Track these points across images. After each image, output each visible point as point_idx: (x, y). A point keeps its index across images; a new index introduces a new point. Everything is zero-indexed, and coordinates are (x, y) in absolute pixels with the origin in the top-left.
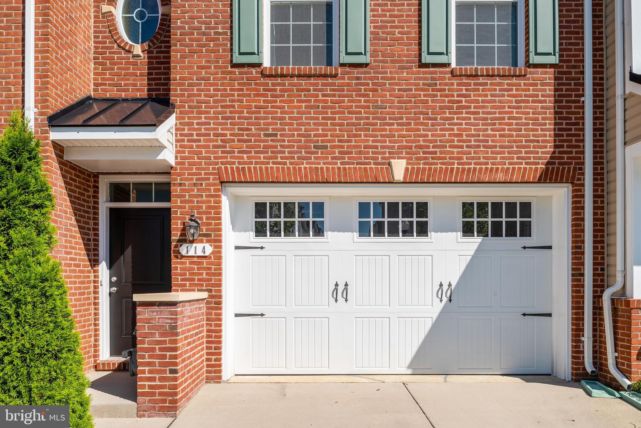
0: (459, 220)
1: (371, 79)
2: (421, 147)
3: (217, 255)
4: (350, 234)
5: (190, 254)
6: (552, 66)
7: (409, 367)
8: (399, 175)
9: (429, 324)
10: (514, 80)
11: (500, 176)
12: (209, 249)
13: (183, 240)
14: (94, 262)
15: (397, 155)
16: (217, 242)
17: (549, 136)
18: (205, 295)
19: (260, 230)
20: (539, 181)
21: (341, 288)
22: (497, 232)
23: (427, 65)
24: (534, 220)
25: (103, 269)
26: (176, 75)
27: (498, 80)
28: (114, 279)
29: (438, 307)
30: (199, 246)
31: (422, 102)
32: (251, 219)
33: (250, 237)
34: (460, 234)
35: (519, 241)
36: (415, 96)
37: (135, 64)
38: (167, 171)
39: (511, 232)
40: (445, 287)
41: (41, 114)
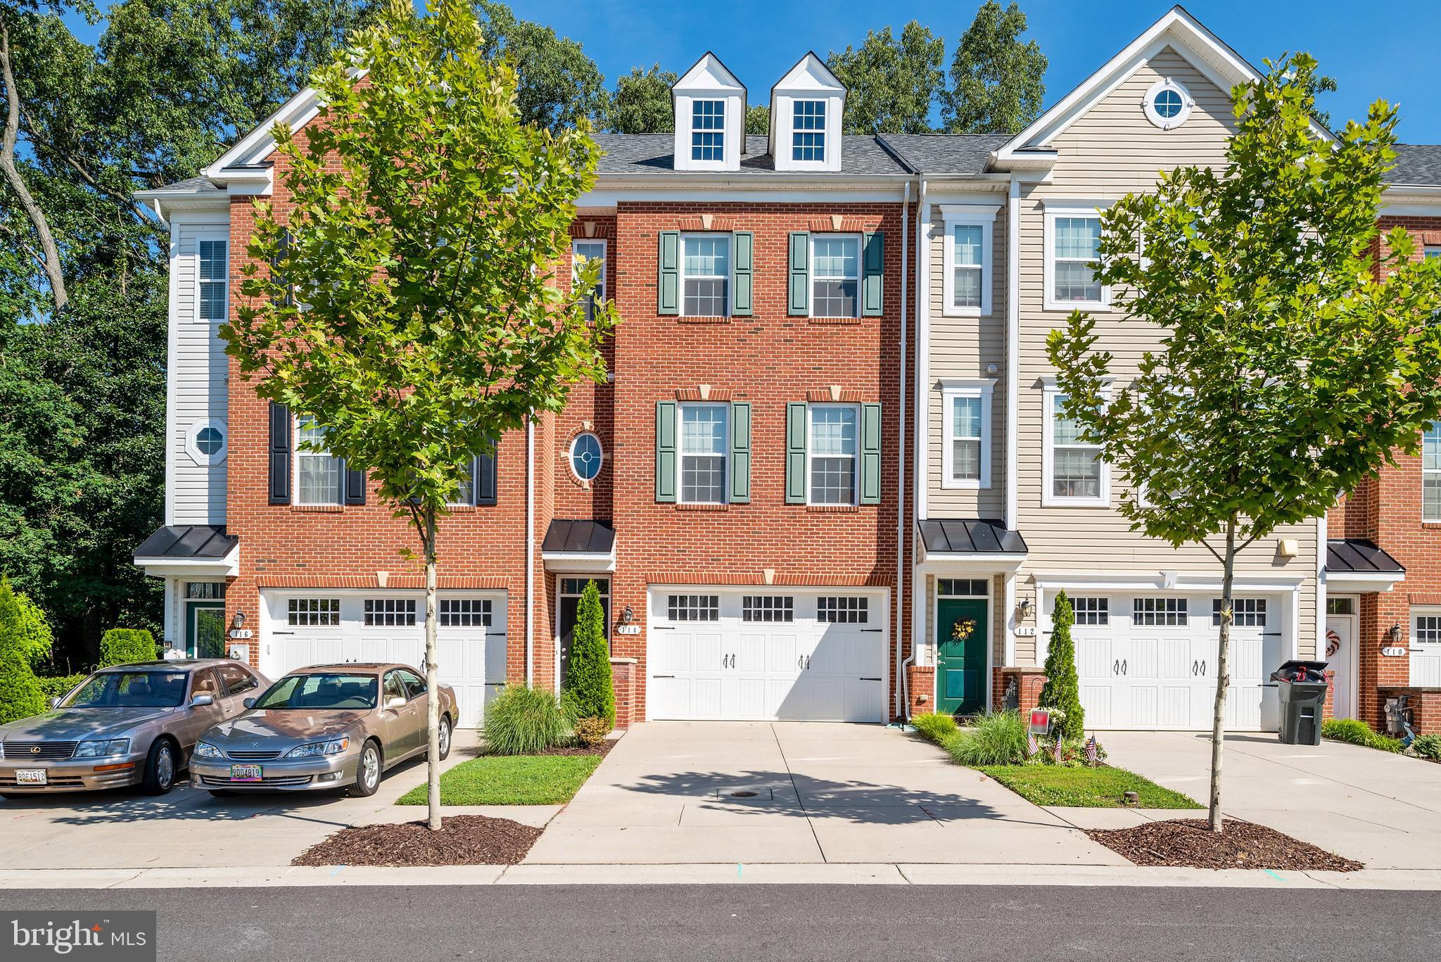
0: (816, 610)
1: (751, 513)
2: (785, 561)
3: (644, 633)
4: (735, 620)
5: (625, 633)
6: (876, 505)
7: (776, 715)
8: (769, 580)
9: (793, 683)
10: (850, 515)
11: (839, 581)
12: (638, 630)
13: (620, 624)
14: (553, 637)
15: (768, 566)
16: (643, 625)
17: (873, 554)
18: (635, 661)
19: (672, 615)
20: (866, 585)
21: (729, 658)
22: (843, 619)
23: (790, 504)
24: (870, 610)
25: (557, 642)
26: (617, 508)
27: (839, 515)
28: (564, 650)
29: (799, 671)
30: (632, 627)
31: (786, 529)
32: (666, 607)
33: (665, 621)
34: (816, 620)
35: (859, 626)
36: (781, 525)
37: (584, 494)
38: (611, 573)
39: (853, 619)
40: (805, 659)
41: (538, 543)
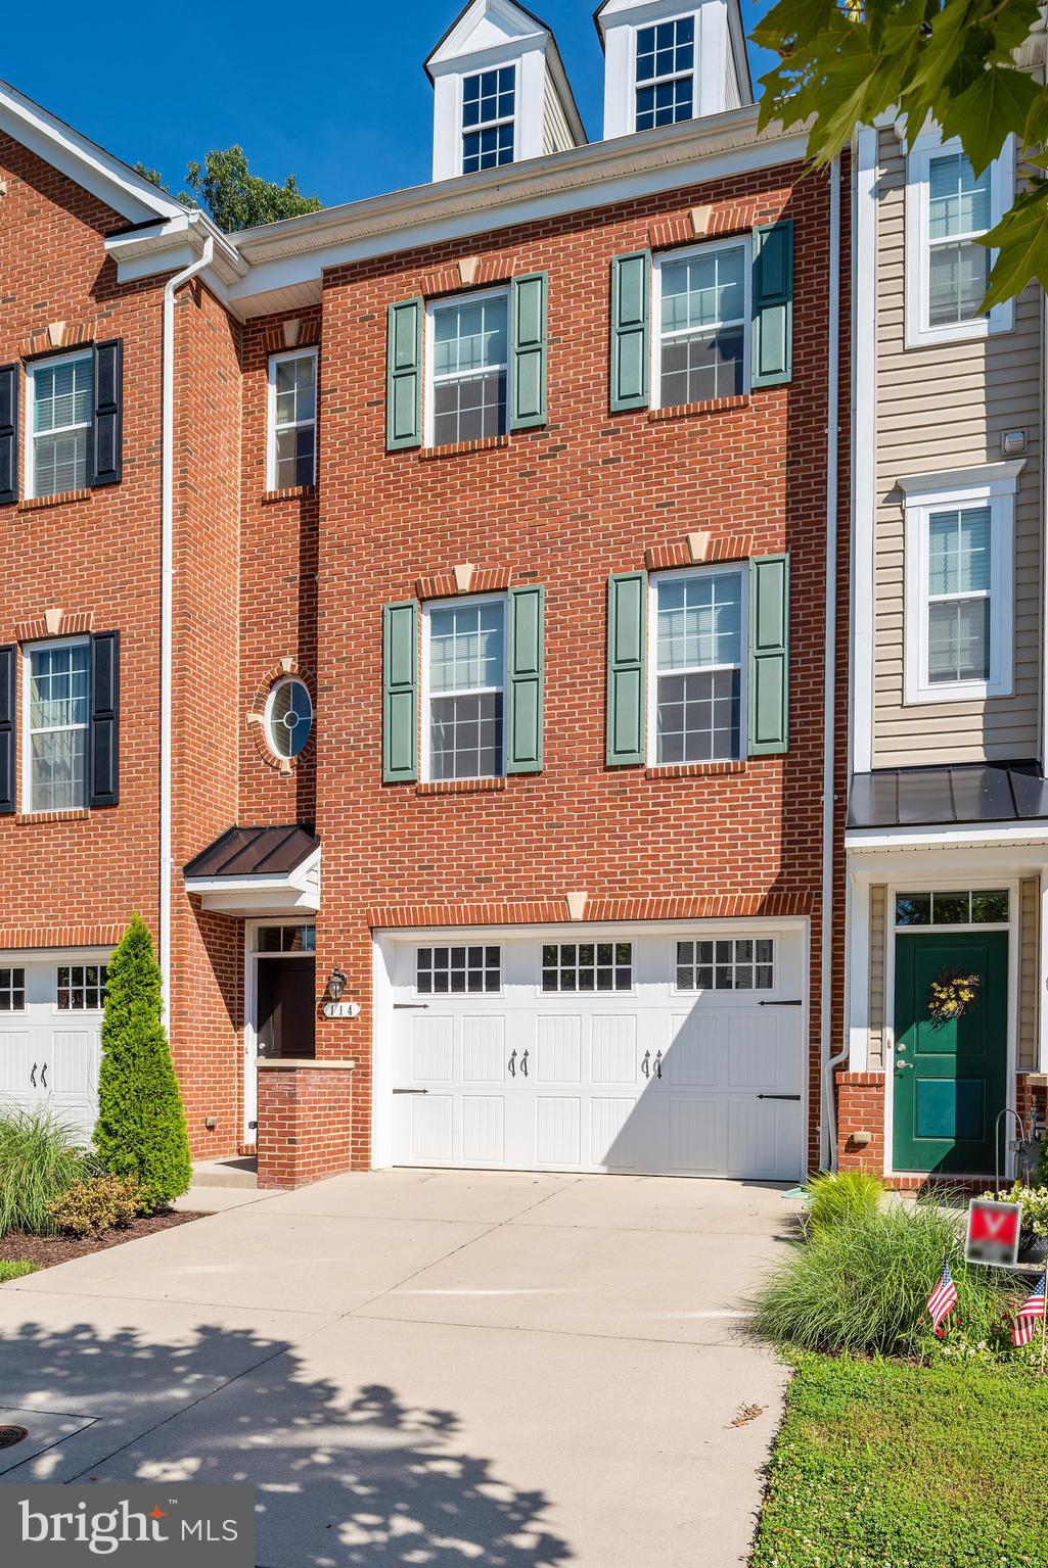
0: (673, 966)
1: (544, 790)
2: (605, 875)
3: (366, 1017)
4: (531, 987)
5: (337, 1014)
6: (779, 756)
7: (604, 1163)
8: (577, 913)
9: (631, 1105)
10: (729, 780)
11: (706, 910)
12: (356, 1009)
13: (327, 999)
14: (238, 1024)
15: (575, 885)
16: (366, 1000)
17: (775, 851)
18: (350, 1064)
19: (423, 984)
20: (760, 913)
21: (518, 1060)
22: (724, 983)
23: (614, 768)
24: (776, 964)
25: (250, 1033)
26: (322, 801)
27: (706, 780)
28: (263, 1045)
29: (643, 1083)
30: (345, 1006)
31: (608, 815)
32: (412, 969)
33: (411, 993)
34: (674, 985)
35: (756, 994)
36: (599, 809)
37: (283, 783)
38: (313, 914)
39: (745, 982)
40: (652, 1060)
41: (177, 864)
